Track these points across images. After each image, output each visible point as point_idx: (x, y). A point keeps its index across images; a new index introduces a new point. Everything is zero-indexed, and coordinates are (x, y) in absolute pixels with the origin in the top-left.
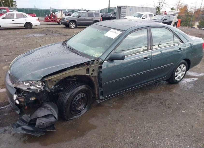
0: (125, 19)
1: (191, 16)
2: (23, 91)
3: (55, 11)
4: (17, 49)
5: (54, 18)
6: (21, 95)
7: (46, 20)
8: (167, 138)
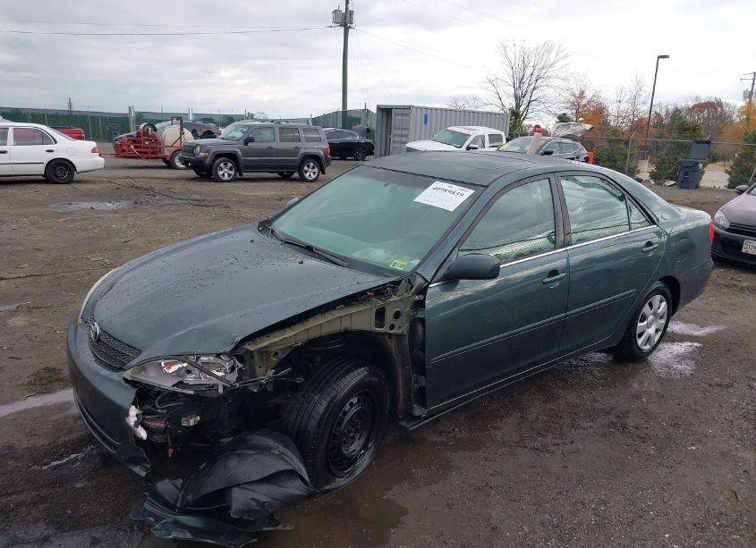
0: (409, 150)
1: (627, 143)
2: (159, 393)
3: (152, 120)
4: (40, 255)
5: (153, 145)
6: (154, 406)
7: (123, 151)
8: (667, 536)
